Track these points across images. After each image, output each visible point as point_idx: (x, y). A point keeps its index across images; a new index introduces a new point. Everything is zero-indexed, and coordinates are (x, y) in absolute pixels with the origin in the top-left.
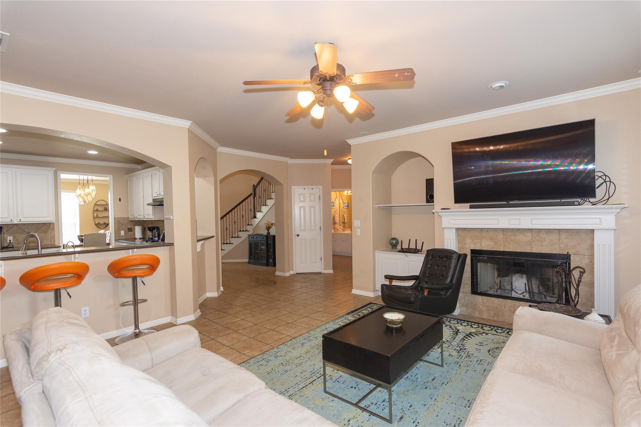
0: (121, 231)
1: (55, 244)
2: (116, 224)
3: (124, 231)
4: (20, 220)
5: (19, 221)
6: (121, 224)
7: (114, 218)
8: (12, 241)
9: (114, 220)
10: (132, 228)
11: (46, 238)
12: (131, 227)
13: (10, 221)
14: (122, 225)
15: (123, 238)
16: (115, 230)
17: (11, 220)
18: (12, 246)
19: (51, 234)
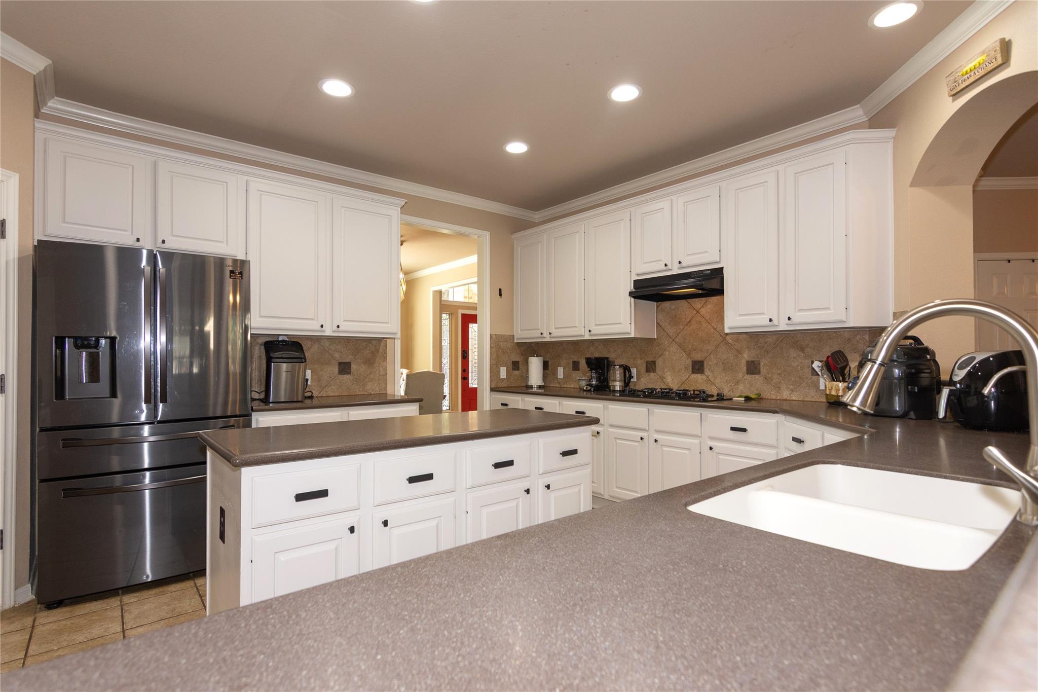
0: (501, 368)
1: (386, 393)
2: (493, 351)
3: (505, 368)
4: (338, 327)
5: (336, 328)
6: (500, 350)
7: (490, 335)
8: (309, 383)
9: (490, 339)
10: (518, 362)
11: (372, 376)
12: (518, 360)
13: (319, 328)
14: (503, 353)
15: (504, 384)
16: (490, 365)
17: (322, 326)
18: (310, 394)
19: (381, 368)
